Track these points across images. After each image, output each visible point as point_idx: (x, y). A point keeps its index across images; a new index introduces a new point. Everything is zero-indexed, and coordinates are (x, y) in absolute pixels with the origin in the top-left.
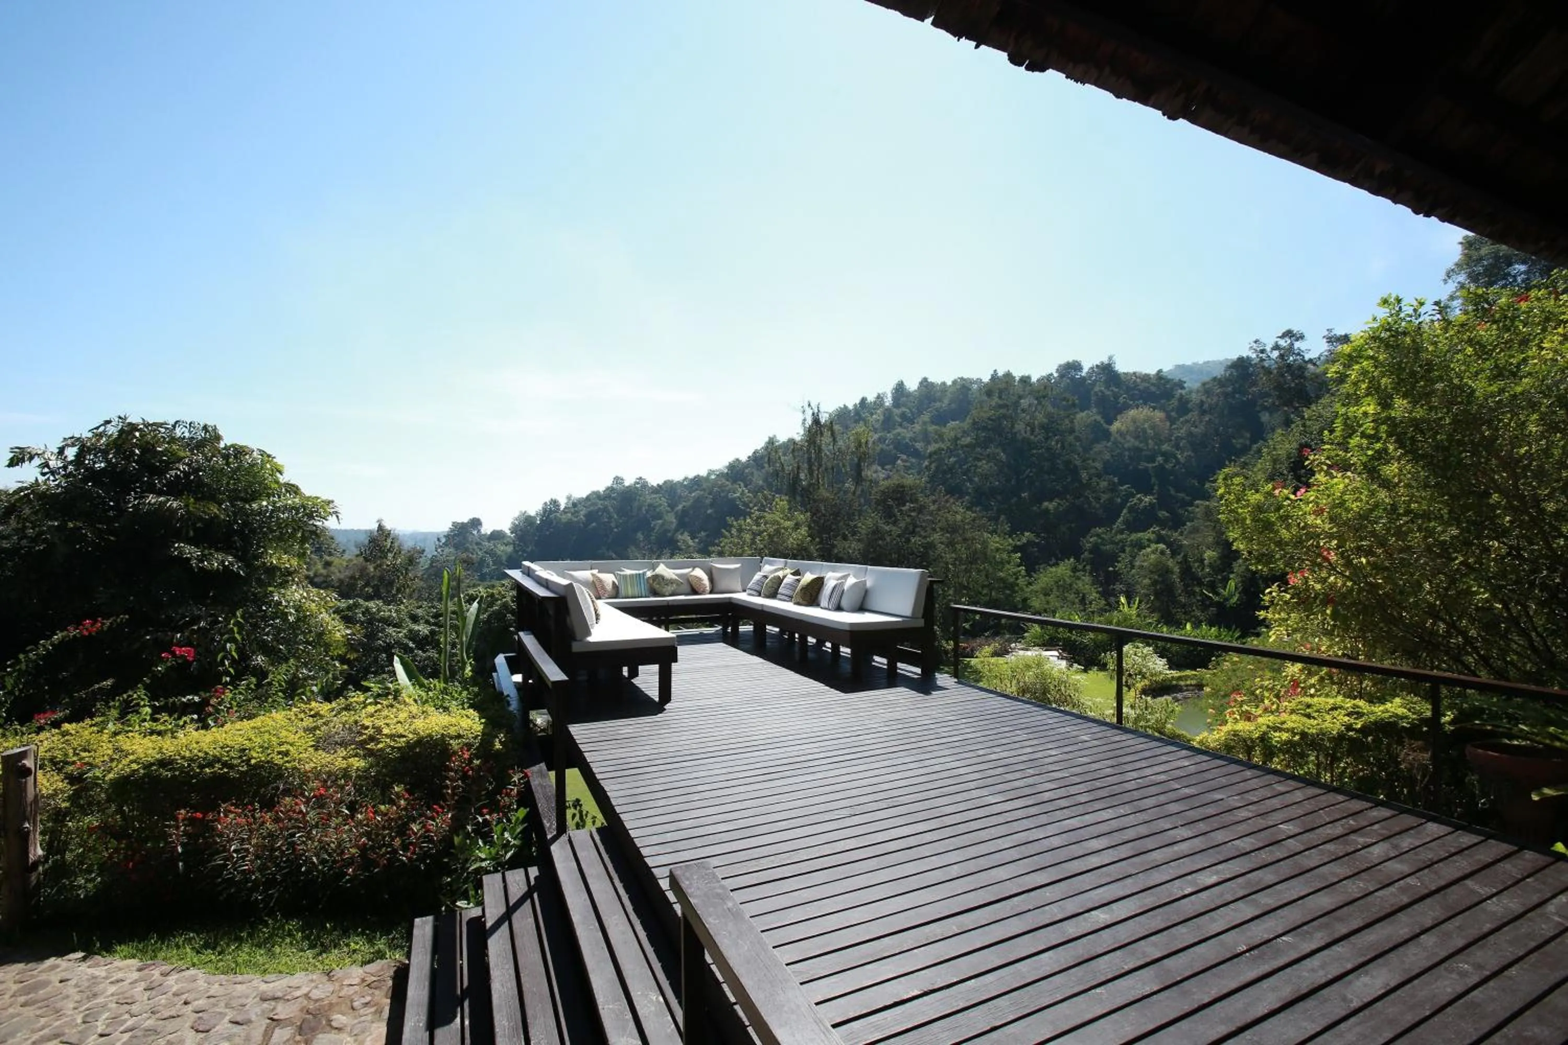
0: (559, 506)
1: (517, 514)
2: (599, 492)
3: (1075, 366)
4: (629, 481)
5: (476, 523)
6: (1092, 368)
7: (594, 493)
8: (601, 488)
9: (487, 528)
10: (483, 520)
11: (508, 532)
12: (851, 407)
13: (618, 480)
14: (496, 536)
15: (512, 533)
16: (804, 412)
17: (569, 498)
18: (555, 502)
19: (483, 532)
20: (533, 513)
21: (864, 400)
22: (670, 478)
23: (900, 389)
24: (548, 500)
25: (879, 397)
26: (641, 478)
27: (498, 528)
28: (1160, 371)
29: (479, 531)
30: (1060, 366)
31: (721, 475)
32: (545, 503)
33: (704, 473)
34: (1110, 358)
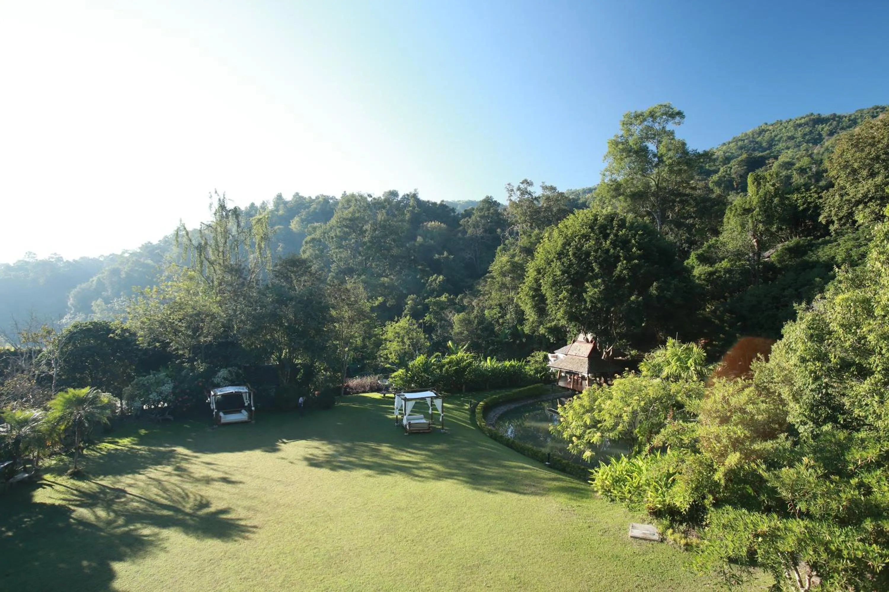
3: (394, 194)
6: (404, 196)
16: (211, 197)
21: (253, 204)
25: (263, 203)
28: (443, 201)
30: (385, 192)
34: (415, 190)
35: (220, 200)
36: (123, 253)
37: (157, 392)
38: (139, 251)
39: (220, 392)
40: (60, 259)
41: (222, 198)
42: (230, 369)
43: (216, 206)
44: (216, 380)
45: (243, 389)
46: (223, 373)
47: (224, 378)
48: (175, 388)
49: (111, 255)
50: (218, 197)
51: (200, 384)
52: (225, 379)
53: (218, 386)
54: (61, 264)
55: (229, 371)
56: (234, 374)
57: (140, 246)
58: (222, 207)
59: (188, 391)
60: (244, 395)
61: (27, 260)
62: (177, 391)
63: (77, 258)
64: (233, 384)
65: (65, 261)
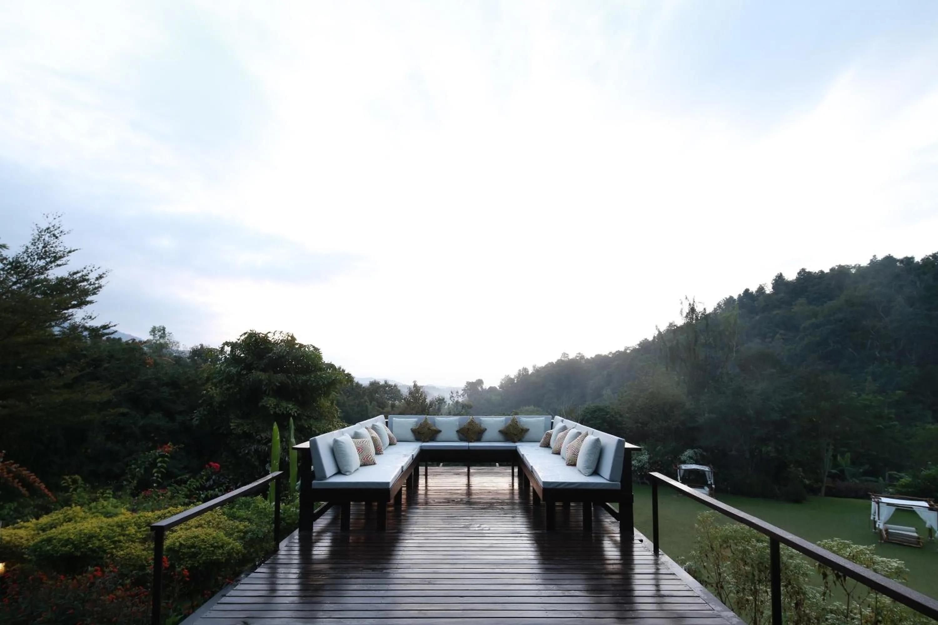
0: (528, 372)
1: (503, 377)
2: (552, 363)
4: (572, 356)
5: (480, 382)
7: (550, 363)
8: (554, 361)
9: (486, 386)
10: (484, 380)
11: (498, 388)
12: (736, 297)
13: (564, 354)
14: (492, 389)
15: (500, 388)
17: (534, 367)
18: (525, 370)
19: (484, 387)
20: (513, 377)
22: (600, 353)
23: (779, 281)
24: (521, 368)
25: (760, 287)
26: (579, 354)
27: (493, 385)
29: (482, 387)
31: (634, 350)
32: (520, 370)
33: (622, 349)
35: (690, 304)
36: (626, 350)
37: (637, 460)
38: (637, 347)
39: (684, 467)
40: (582, 357)
41: (692, 303)
42: (696, 450)
43: (686, 310)
44: (683, 458)
45: (706, 468)
46: (689, 452)
47: (689, 457)
48: (650, 458)
49: (617, 352)
50: (688, 302)
51: (670, 459)
52: (691, 458)
53: (684, 462)
54: (583, 362)
55: (695, 452)
56: (698, 455)
57: (639, 343)
58: (693, 310)
59: (660, 463)
60: (707, 473)
61: (563, 359)
62: (651, 461)
63: (593, 356)
64: (697, 463)
65: (585, 358)
